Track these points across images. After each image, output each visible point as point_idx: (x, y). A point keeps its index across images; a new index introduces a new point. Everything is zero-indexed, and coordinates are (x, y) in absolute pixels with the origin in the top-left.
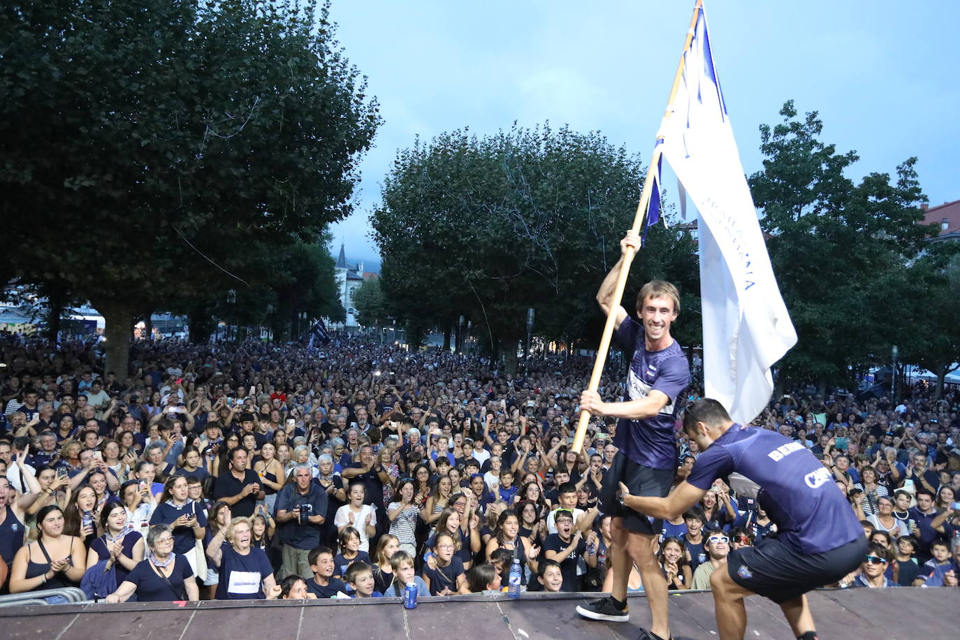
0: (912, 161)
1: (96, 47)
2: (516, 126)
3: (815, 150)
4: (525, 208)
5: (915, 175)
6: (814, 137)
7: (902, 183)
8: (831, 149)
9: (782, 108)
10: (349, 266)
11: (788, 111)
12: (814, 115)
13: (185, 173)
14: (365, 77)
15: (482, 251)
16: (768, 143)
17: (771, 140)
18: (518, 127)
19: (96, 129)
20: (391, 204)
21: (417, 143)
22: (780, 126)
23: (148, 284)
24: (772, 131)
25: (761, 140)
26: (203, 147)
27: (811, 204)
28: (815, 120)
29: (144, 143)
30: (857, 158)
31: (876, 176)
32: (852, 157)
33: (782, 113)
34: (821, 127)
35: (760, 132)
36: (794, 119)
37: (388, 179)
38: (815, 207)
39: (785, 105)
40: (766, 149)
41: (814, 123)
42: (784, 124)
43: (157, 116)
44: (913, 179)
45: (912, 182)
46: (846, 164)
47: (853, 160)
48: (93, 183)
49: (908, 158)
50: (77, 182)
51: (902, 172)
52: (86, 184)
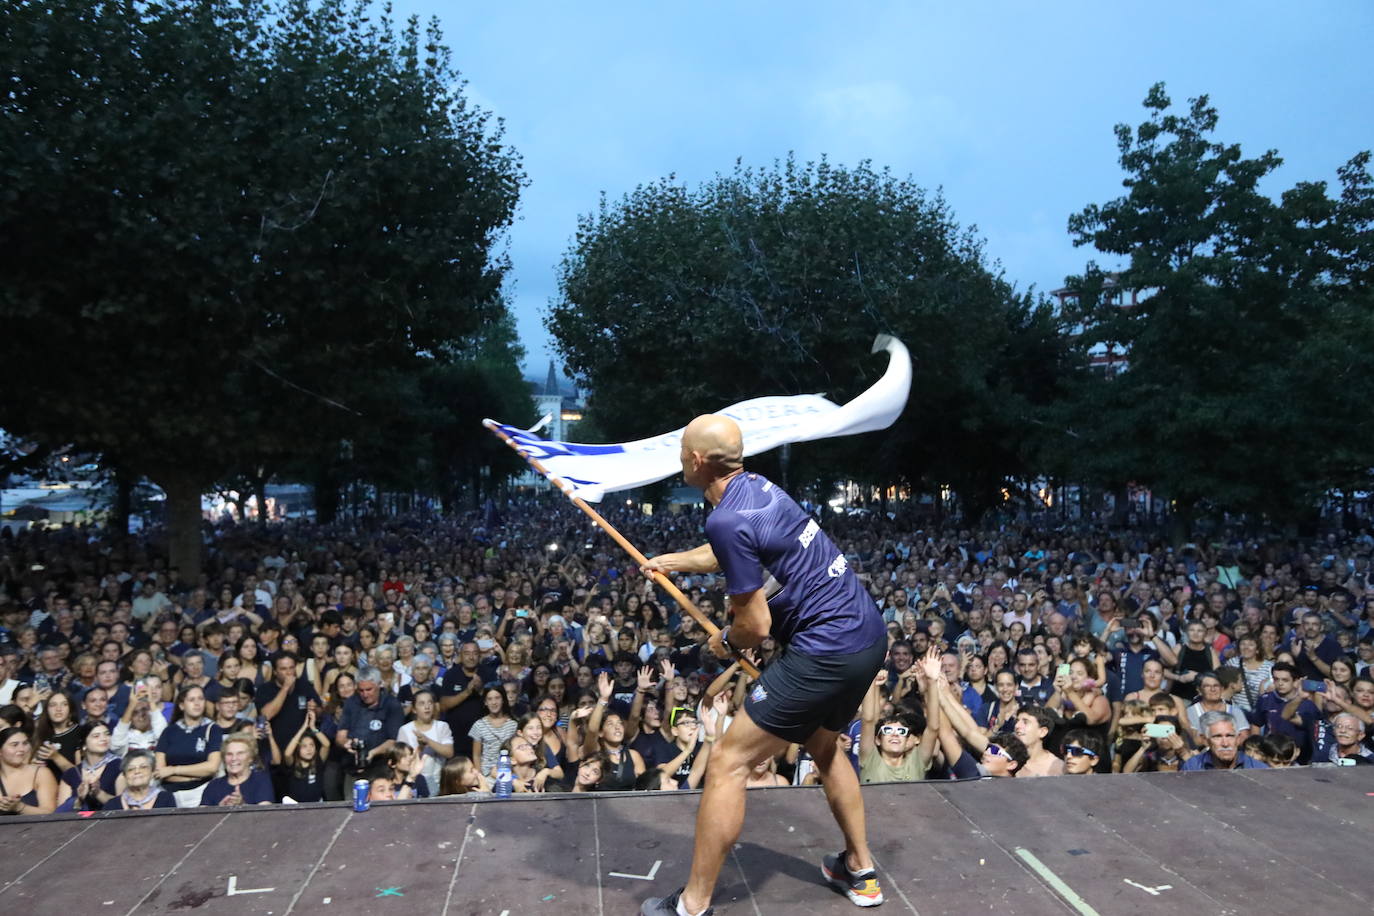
0: (1362, 158)
1: (109, 125)
2: (741, 166)
3: (1208, 155)
4: (758, 287)
5: (1367, 180)
6: (1206, 135)
7: (1350, 194)
8: (1235, 152)
9: (1147, 95)
10: (563, 392)
11: (1157, 100)
12: (1203, 101)
13: (242, 283)
14: (500, 119)
15: (704, 356)
16: (1130, 152)
17: (1134, 147)
18: (744, 167)
19: (117, 234)
20: (573, 297)
21: (603, 205)
22: (1147, 124)
23: (213, 440)
24: (1134, 134)
25: (1118, 149)
26: (260, 244)
27: (1208, 241)
28: (1204, 109)
29: (180, 246)
30: (1279, 162)
31: (1306, 186)
32: (1271, 161)
33: (1147, 104)
34: (1215, 119)
35: (1116, 137)
36: (1167, 112)
37: (566, 261)
38: (1215, 244)
39: (1151, 91)
40: (1129, 162)
41: (1203, 114)
42: (1151, 121)
43: (195, 209)
44: (1367, 187)
45: (1365, 192)
46: (1261, 173)
47: (1273, 166)
48: (120, 308)
49: (1355, 154)
50: (98, 309)
51: (1347, 177)
52: (111, 310)
